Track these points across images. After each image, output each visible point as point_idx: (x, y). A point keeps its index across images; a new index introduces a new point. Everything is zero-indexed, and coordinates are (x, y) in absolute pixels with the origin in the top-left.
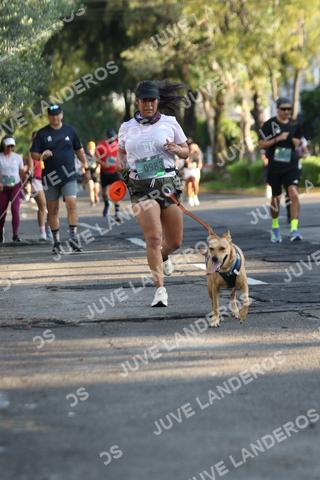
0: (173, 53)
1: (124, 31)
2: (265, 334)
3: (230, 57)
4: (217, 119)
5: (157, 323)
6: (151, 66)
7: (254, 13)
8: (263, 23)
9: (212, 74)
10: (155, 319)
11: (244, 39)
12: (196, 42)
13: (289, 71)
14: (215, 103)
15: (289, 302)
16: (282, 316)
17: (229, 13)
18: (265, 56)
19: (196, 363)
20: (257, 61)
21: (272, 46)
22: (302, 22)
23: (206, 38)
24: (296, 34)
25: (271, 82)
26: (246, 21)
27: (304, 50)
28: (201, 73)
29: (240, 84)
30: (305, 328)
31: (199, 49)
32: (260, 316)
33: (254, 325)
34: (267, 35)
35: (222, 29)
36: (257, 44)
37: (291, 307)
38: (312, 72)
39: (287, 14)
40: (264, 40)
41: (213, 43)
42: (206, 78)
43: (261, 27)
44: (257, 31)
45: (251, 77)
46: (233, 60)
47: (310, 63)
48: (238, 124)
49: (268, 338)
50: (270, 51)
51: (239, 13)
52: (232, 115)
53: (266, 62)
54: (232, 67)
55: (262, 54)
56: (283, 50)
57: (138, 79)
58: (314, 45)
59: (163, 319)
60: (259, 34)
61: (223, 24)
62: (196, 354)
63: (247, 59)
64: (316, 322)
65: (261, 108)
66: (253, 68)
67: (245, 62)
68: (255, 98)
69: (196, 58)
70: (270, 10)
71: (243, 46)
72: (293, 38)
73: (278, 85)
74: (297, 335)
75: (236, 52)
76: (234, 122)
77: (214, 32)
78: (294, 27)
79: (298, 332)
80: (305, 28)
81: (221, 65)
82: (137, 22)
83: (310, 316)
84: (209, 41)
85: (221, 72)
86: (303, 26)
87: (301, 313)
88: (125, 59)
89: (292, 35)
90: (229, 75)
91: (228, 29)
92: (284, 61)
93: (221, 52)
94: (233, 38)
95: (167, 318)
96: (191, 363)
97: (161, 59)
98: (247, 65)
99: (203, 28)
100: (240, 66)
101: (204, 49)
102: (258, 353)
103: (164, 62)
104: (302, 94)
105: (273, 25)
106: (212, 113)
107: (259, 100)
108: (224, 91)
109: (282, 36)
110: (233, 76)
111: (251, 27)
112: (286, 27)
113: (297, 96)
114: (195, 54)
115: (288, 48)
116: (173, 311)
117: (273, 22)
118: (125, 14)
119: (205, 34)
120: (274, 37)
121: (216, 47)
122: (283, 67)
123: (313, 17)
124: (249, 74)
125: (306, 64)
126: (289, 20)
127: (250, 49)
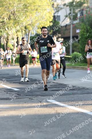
2: (20, 104)
3: (11, 27)
4: (7, 44)
7: (18, 14)
8: (20, 17)
9: (6, 31)
11: (15, 22)
12: (1, 22)
13: (27, 31)
14: (6, 39)
15: (27, 95)
16: (25, 99)
17: (10, 14)
20: (18, 28)
22: (31, 17)
23: (4, 21)
24: (29, 20)
25: (22, 34)
26: (15, 17)
27: (31, 25)
28: (3, 31)
29: (13, 34)
30: (31, 103)
31: (2, 24)
32: (18, 99)
33: (17, 102)
35: (9, 19)
36: (18, 23)
37: (27, 97)
38: (33, 31)
39: (27, 15)
40: (20, 22)
43: (20, 18)
44: (19, 19)
45: (17, 33)
47: (33, 29)
48: (13, 45)
49: (21, 105)
50: (22, 25)
51: (13, 14)
52: (11, 43)
53: (21, 28)
54: (11, 29)
55: (19, 26)
56: (26, 25)
58: (34, 24)
60: (19, 20)
61: (9, 17)
64: (34, 101)
65: (19, 41)
67: (15, 28)
68: (18, 38)
69: (1, 27)
70: (22, 14)
71: (15, 23)
72: (28, 22)
73: (24, 35)
74: (29, 105)
75: (13, 25)
76: (11, 45)
77: (6, 20)
78: (29, 18)
79: (29, 104)
81: (8, 29)
83: (32, 99)
85: (8, 31)
86: (31, 18)
87: (30, 98)
90: (10, 31)
92: (26, 28)
93: (8, 25)
94: (12, 21)
99: (3, 18)
101: (4, 24)
102: (18, 109)
104: (30, 37)
106: (6, 42)
107: (19, 39)
108: (9, 36)
109: (25, 21)
110: (11, 32)
111: (17, 18)
113: (29, 38)
117: (23, 17)
119: (4, 20)
120: (23, 22)
121: (7, 24)
122: (25, 30)
123: (34, 16)
124: (16, 31)
125: (32, 29)
126: (27, 17)
127: (16, 24)
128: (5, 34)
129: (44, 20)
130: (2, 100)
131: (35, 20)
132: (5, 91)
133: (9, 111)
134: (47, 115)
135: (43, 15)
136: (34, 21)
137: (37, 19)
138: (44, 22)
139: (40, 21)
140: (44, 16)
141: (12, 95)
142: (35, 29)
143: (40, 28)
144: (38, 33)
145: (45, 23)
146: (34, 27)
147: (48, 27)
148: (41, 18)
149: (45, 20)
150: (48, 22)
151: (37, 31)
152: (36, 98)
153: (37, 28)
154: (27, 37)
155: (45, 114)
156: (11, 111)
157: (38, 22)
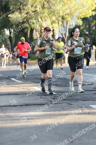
0: (26, 15)
1: (9, 8)
3: (45, 17)
5: (20, 107)
6: (18, 20)
7: (53, 2)
8: (56, 5)
9: (39, 23)
10: (20, 105)
12: (33, 12)
13: (65, 21)
14: (40, 32)
16: (62, 104)
18: (57, 16)
19: (33, 120)
20: (54, 18)
21: (59, 13)
23: (37, 11)
24: (67, 9)
25: (59, 25)
26: (50, 5)
27: (70, 15)
28: (35, 22)
30: (70, 109)
31: (35, 14)
34: (57, 10)
35: (42, 7)
36: (54, 13)
37: (65, 101)
38: (72, 22)
39: (64, 2)
40: (56, 11)
41: (39, 12)
42: (37, 24)
43: (55, 7)
45: (52, 24)
46: (46, 18)
47: (72, 19)
49: (57, 113)
50: (58, 15)
51: (48, 2)
53: (57, 19)
54: (46, 20)
55: (55, 16)
56: (63, 15)
57: (14, 24)
58: (73, 13)
59: (22, 105)
60: (55, 9)
61: (43, 6)
62: (33, 117)
63: (51, 18)
64: (73, 107)
65: (55, 34)
66: (53, 20)
67: (50, 19)
69: (33, 17)
70: (58, 1)
72: (66, 11)
73: (61, 26)
74: (67, 111)
75: (47, 15)
77: (40, 8)
78: (67, 7)
80: (70, 7)
81: (42, 19)
82: (13, 5)
83: (71, 105)
84: (38, 11)
86: (69, 6)
87: (68, 104)
88: (9, 17)
89: (66, 9)
90: (44, 23)
91: (44, 7)
92: (63, 18)
93: (41, 15)
94: (46, 11)
95: (24, 105)
96: (31, 120)
97: (22, 17)
98: (50, 20)
99: (36, 7)
100: (48, 20)
101: (36, 14)
102: (54, 117)
103: (22, 18)
104: (69, 29)
105: (59, 6)
106: (39, 36)
107: (54, 32)
109: (62, 10)
110: (46, 24)
111: (52, 7)
112: (63, 7)
113: (67, 30)
114: (33, 16)
115: (64, 14)
116: (25, 103)
117: (59, 5)
118: (9, 2)
119: (36, 9)
120: (59, 10)
121: (40, 13)
122: (62, 20)
123: (73, 4)
124: (51, 23)
125: (70, 19)
126: (65, 5)
127: (52, 14)
128: (38, 25)
129: (85, 8)
130: (35, 106)
131: (74, 8)
132: (39, 95)
133: (43, 119)
134: (89, 123)
135: (83, 2)
136: (73, 10)
137: (76, 7)
138: (86, 10)
139: (80, 10)
140: (85, 3)
141: (47, 99)
142: (74, 19)
143: (81, 18)
144: (78, 25)
145: (86, 12)
146: (73, 17)
147: (90, 17)
148: (81, 6)
149: (87, 8)
150: (90, 11)
151: (77, 22)
152: (75, 104)
153: (77, 18)
154: (64, 30)
155: (87, 122)
156: (46, 118)
157: (78, 11)
